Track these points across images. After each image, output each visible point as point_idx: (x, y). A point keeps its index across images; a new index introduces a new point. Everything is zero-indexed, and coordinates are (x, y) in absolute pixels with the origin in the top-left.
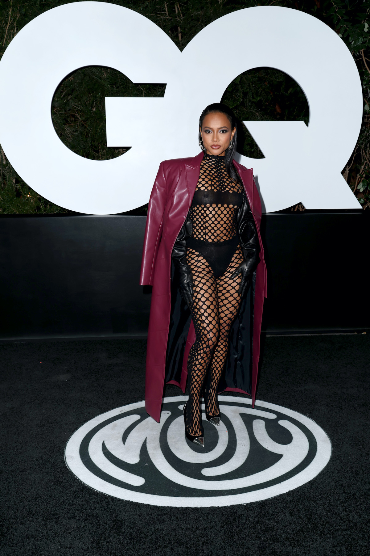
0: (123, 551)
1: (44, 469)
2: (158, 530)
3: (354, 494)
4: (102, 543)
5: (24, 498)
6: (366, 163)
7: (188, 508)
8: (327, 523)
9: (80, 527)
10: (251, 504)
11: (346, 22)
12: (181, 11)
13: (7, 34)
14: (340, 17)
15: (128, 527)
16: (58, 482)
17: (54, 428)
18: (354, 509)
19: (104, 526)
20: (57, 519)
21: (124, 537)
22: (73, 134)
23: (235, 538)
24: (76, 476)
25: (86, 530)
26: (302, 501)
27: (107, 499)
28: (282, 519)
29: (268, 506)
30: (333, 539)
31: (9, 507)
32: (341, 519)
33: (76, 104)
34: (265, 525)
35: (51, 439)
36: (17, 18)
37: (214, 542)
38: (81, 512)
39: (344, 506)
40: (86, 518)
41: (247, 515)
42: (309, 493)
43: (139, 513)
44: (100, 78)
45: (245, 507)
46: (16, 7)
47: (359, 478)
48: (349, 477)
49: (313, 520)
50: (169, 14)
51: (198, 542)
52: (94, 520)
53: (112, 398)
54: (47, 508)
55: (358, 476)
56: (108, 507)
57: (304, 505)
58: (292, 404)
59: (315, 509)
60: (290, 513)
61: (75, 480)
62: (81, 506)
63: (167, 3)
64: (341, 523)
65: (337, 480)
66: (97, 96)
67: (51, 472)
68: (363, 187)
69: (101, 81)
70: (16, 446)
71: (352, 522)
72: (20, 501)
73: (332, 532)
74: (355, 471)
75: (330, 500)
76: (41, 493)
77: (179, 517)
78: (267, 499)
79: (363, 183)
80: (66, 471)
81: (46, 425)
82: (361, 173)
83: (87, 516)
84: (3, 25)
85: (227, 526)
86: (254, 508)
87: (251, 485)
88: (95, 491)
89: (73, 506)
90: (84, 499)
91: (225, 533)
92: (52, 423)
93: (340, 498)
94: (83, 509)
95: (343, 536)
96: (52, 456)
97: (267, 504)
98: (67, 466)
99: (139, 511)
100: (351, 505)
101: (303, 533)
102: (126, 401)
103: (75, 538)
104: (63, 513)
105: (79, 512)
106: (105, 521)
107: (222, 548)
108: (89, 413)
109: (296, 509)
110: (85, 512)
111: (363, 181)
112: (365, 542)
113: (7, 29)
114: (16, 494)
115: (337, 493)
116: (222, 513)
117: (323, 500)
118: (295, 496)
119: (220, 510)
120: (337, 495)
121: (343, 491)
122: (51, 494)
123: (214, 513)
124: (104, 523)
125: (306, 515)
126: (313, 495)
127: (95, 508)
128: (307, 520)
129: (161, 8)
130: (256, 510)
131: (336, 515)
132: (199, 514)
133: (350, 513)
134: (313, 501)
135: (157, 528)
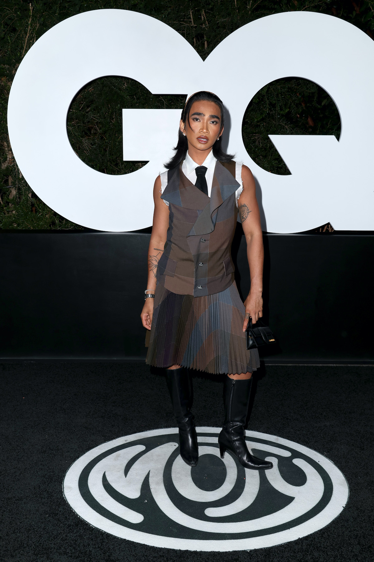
1: (40, 499)
3: (370, 546)
5: (17, 529)
7: (187, 551)
10: (256, 550)
12: (207, 18)
16: (53, 514)
17: (55, 455)
20: (48, 554)
22: (91, 147)
24: (73, 509)
26: (311, 551)
27: (102, 536)
35: (50, 467)
38: (74, 548)
39: (358, 560)
42: (319, 542)
43: (134, 553)
44: (120, 89)
45: (249, 553)
50: (193, 21)
56: (102, 544)
57: (313, 556)
58: (309, 442)
59: (325, 561)
61: (70, 513)
62: (75, 541)
63: (192, 10)
66: (117, 107)
67: (47, 503)
69: (120, 92)
70: (15, 472)
72: (12, 532)
75: (342, 552)
76: (35, 525)
78: (273, 546)
80: (63, 503)
83: (79, 553)
84: (22, 35)
86: (257, 556)
87: (257, 530)
88: (91, 526)
90: (78, 534)
93: (354, 550)
94: (76, 545)
98: (64, 496)
99: (134, 551)
105: (72, 548)
106: (97, 560)
109: (304, 560)
113: (27, 39)
114: (10, 524)
115: (351, 544)
116: (223, 559)
117: (335, 551)
118: (304, 544)
119: (220, 556)
120: (350, 547)
121: (357, 543)
122: (45, 527)
123: (214, 559)
126: (324, 545)
127: (89, 545)
129: (185, 15)
130: (260, 558)
132: (198, 559)
134: (324, 551)
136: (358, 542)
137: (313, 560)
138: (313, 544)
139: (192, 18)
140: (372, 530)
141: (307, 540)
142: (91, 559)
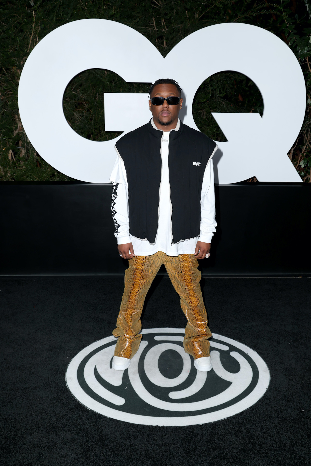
0: (105, 462)
1: (49, 388)
2: (132, 445)
3: (285, 419)
4: (90, 454)
5: (33, 412)
6: (307, 144)
7: (157, 427)
8: (263, 443)
9: (74, 439)
10: (206, 424)
11: (295, 35)
12: (166, 24)
13: (31, 42)
14: (290, 31)
15: (110, 441)
16: (59, 400)
17: (59, 353)
18: (285, 432)
19: (92, 439)
20: (57, 431)
21: (106, 449)
22: (80, 119)
23: (191, 455)
24: (73, 395)
25: (78, 442)
26: (245, 423)
27: (96, 416)
29: (218, 427)
30: (267, 458)
31: (21, 419)
32: (274, 440)
33: (83, 95)
34: (215, 443)
35: (56, 363)
36: (39, 30)
37: (175, 457)
38: (76, 426)
39: (277, 429)
40: (79, 431)
41: (202, 435)
42: (250, 416)
43: (119, 429)
45: (201, 427)
46: (38, 22)
47: (290, 404)
48: (282, 403)
49: (253, 441)
50: (156, 26)
51: (162, 457)
52: (85, 434)
53: (104, 329)
54: (50, 422)
55: (289, 403)
56: (96, 423)
57: (246, 427)
58: (241, 338)
59: (255, 431)
60: (235, 434)
61: (72, 399)
62: (76, 421)
63: (154, 18)
64: (274, 444)
65: (273, 405)
67: (55, 391)
68: (304, 164)
69: (102, 78)
70: (30, 367)
71: (282, 443)
72: (30, 415)
73: (266, 451)
74: (287, 398)
75: (266, 424)
76: (46, 408)
77: (149, 434)
78: (218, 421)
79: (304, 161)
80: (66, 391)
81: (53, 350)
82: (302, 153)
83: (79, 430)
85: (185, 443)
88: (87, 408)
89: (69, 421)
90: (78, 415)
91: (184, 450)
92: (57, 349)
93: (275, 422)
94: (77, 424)
95: (275, 455)
96: (56, 377)
97: (218, 425)
98: (67, 386)
99: (119, 427)
100: (282, 428)
101: (245, 452)
103: (70, 449)
104: (61, 427)
105: (74, 426)
106: (93, 435)
107: (181, 462)
108: (86, 341)
109: (240, 431)
110: (79, 426)
111: (304, 159)
112: (292, 462)
114: (28, 408)
115: (273, 417)
116: (183, 432)
117: (261, 423)
118: (240, 418)
119: (181, 430)
120: (272, 419)
121: (276, 416)
122: (54, 410)
123: (176, 432)
124: (92, 437)
125: (247, 436)
126: (253, 419)
127: (86, 423)
128: (248, 440)
129: (150, 21)
130: (209, 430)
131: (270, 437)
132: (165, 432)
133: (281, 435)
134: (253, 424)
135: (132, 443)
136: (277, 415)
137: (246, 430)
138: (246, 418)
139: (154, 23)
140: (287, 406)
141: (242, 415)
142: (88, 435)
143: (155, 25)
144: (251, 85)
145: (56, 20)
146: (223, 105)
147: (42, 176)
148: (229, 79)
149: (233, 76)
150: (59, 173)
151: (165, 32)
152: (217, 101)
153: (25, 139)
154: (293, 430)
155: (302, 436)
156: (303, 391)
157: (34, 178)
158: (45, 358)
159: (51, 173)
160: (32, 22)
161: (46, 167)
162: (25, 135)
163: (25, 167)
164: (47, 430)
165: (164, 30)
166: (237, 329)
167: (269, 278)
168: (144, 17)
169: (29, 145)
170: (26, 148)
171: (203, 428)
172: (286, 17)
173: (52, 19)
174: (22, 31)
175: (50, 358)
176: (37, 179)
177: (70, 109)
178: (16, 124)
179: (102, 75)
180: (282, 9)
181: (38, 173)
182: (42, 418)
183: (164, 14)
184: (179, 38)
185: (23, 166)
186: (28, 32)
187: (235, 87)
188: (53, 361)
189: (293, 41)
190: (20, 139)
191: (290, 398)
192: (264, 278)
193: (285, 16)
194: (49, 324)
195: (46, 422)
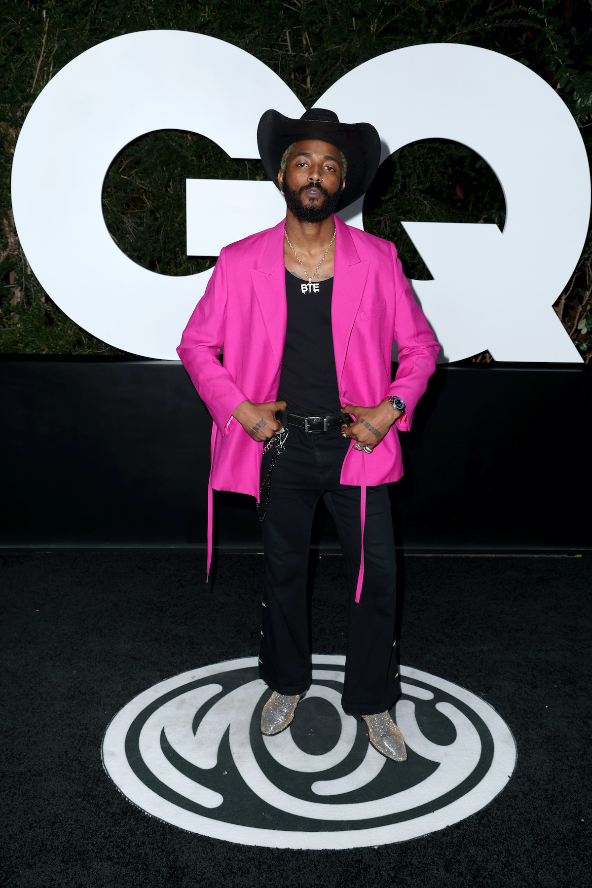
1: (68, 773)
2: (238, 886)
3: (547, 837)
5: (36, 821)
7: (287, 850)
9: (119, 876)
10: (386, 847)
11: (568, 69)
12: (311, 43)
13: (38, 74)
14: (560, 61)
15: (193, 879)
16: (89, 797)
17: (88, 703)
18: (546, 863)
19: (155, 875)
20: (83, 860)
22: (136, 229)
24: (118, 788)
25: (127, 882)
26: (466, 845)
27: (163, 828)
28: (432, 876)
29: (412, 853)
31: (11, 836)
32: (524, 879)
33: (143, 182)
35: (82, 722)
36: (55, 49)
38: (122, 850)
39: (531, 858)
40: (129, 860)
41: (378, 867)
42: (477, 832)
43: (211, 856)
44: (181, 146)
45: (377, 851)
46: (54, 34)
47: (557, 808)
48: (541, 806)
49: (481, 880)
50: (291, 46)
52: (141, 866)
53: (181, 655)
54: (69, 841)
55: (555, 806)
56: (163, 843)
57: (468, 852)
58: (458, 676)
59: (485, 860)
60: (446, 866)
61: (115, 794)
62: (122, 839)
63: (288, 29)
65: (522, 810)
67: (80, 779)
68: (586, 326)
70: (29, 731)
71: (541, 885)
72: (28, 827)
74: (551, 797)
75: (509, 846)
76: (62, 814)
77: (273, 866)
78: (411, 840)
79: (586, 320)
80: (103, 778)
81: (76, 697)
82: (583, 304)
83: (130, 858)
85: (345, 884)
86: (389, 855)
88: (146, 814)
89: (110, 840)
90: (127, 827)
92: (85, 694)
93: (526, 843)
94: (125, 845)
96: (82, 750)
97: (410, 849)
98: (104, 769)
99: (211, 851)
100: (541, 854)
102: (201, 660)
104: (93, 851)
105: (118, 850)
106: (157, 868)
108: (144, 679)
109: (455, 859)
110: (128, 850)
111: (587, 318)
114: (24, 814)
115: (521, 833)
116: (340, 861)
117: (498, 845)
118: (454, 836)
119: (336, 857)
120: (520, 837)
121: (529, 831)
122: (78, 817)
123: (327, 862)
124: (156, 871)
125: (470, 871)
126: (483, 836)
127: (144, 844)
128: (471, 878)
129: (279, 37)
130: (393, 858)
131: (517, 873)
132: (303, 862)
133: (539, 869)
134: (483, 846)
135: (237, 884)
136: (531, 830)
137: (469, 859)
138: (468, 835)
139: (288, 40)
140: (551, 811)
141: (459, 829)
142: (147, 867)
143: (289, 44)
144: (481, 166)
145: (91, 30)
146: (426, 206)
147: (57, 345)
148: (436, 154)
149: (446, 148)
150: (91, 337)
151: (310, 58)
152: (413, 198)
153: (23, 269)
154: (564, 860)
155: (581, 872)
156: (583, 783)
157: (40, 348)
158: (60, 714)
159: (75, 339)
160: (41, 32)
161: (66, 326)
162: (23, 261)
163: (21, 326)
164: (63, 858)
165: (307, 55)
166: (450, 658)
167: (517, 558)
168: (267, 29)
169: (30, 280)
170: (24, 287)
171: (380, 854)
172: (552, 33)
173: (83, 28)
174: (20, 50)
175: (69, 712)
176: (46, 349)
177: (115, 209)
178: (4, 237)
179: (182, 143)
180: (544, 18)
181: (48, 337)
182: (53, 834)
183: (309, 24)
184: (337, 72)
185: (17, 324)
186: (33, 53)
187: (450, 170)
188: (76, 719)
189: (566, 80)
190: (13, 269)
191: (557, 797)
192: (505, 556)
193: (549, 31)
194: (68, 645)
195: (61, 841)
